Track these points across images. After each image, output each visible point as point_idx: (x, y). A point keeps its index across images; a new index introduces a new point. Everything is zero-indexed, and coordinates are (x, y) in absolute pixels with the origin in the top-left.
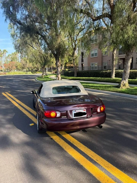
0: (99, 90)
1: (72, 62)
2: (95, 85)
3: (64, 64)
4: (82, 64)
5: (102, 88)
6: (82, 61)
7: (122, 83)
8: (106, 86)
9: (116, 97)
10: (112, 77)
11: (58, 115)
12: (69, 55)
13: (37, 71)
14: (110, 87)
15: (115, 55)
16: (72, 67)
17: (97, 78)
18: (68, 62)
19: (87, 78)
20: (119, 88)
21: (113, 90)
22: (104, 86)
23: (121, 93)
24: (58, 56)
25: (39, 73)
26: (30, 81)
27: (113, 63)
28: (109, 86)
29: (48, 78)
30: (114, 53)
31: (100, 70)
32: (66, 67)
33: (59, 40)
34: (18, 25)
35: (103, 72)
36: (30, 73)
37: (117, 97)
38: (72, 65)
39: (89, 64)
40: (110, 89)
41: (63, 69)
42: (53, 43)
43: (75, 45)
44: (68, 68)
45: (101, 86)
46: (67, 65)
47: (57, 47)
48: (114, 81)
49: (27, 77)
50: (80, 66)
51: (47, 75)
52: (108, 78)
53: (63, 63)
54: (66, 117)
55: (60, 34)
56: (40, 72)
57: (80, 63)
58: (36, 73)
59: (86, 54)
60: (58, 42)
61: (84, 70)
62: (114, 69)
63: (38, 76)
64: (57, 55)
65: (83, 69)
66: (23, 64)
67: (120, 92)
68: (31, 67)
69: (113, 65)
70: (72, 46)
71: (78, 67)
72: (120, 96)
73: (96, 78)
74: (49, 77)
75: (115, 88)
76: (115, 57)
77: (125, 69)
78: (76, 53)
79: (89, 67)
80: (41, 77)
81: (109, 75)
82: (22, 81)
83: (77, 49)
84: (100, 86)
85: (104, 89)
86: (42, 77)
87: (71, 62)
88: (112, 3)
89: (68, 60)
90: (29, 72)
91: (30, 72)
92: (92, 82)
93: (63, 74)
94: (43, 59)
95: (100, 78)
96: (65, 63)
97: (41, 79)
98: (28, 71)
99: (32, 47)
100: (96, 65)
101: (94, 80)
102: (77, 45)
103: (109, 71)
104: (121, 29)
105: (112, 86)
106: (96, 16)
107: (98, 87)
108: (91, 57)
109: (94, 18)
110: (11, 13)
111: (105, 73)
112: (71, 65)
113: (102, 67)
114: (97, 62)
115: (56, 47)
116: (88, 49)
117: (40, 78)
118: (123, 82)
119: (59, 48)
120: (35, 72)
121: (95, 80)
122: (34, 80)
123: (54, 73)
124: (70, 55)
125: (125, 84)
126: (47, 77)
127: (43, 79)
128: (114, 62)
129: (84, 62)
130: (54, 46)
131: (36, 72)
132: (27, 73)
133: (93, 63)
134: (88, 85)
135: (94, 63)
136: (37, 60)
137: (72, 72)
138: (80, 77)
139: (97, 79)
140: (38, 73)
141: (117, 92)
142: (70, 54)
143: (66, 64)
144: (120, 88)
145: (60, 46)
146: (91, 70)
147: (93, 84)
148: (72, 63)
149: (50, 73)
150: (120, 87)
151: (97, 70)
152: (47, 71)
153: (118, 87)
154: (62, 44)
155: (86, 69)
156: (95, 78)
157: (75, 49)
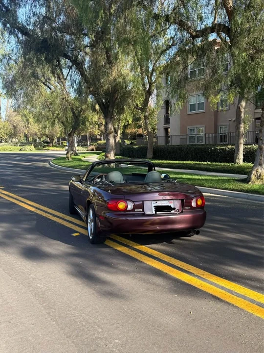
0: (204, 187)
1: (142, 123)
2: (196, 177)
3: (122, 128)
4: (166, 130)
5: (211, 183)
6: (167, 120)
7: (254, 172)
8: (219, 179)
9: (238, 201)
10: (237, 161)
11: (130, 206)
12: (135, 108)
13: (47, 142)
14: (228, 181)
15: (242, 110)
16: (140, 136)
17: (201, 163)
18: (130, 122)
19: (177, 162)
20: (248, 183)
21: (233, 187)
22: (216, 180)
23: (251, 193)
24: (110, 109)
25: (55, 148)
26: (38, 168)
27: (238, 128)
28: (226, 180)
29: (81, 160)
30: (242, 105)
31: (210, 145)
32: (124, 136)
33: (114, 74)
34: (20, 35)
35: (216, 149)
36: (30, 150)
37: (241, 201)
38: (140, 131)
39: (183, 128)
40: (227, 185)
41: (118, 139)
42: (99, 80)
43: (150, 84)
44: (130, 139)
45: (210, 179)
46: (128, 131)
47: (108, 88)
48: (240, 170)
49: (26, 158)
50: (161, 133)
51: (77, 155)
52: (227, 164)
53: (118, 125)
54: (141, 210)
55: (116, 58)
56: (57, 147)
57: (162, 125)
58: (47, 148)
59: (176, 107)
60: (111, 78)
61: (170, 144)
62: (242, 141)
63: (53, 157)
64: (108, 107)
65: (167, 141)
66: (14, 126)
67: (248, 191)
68: (36, 134)
69: (239, 132)
70: (144, 85)
71: (156, 137)
72: (248, 199)
73: (198, 162)
74: (83, 159)
75: (239, 183)
76: (242, 115)
77: (260, 142)
78: (152, 102)
79: (182, 137)
80: (64, 158)
81: (231, 156)
82: (17, 166)
83: (155, 91)
84: (206, 179)
85: (215, 185)
86: (68, 157)
87: (139, 122)
88: (231, 7)
89: (131, 120)
90: (28, 147)
91: (32, 147)
92: (189, 172)
93: (119, 152)
94: (70, 114)
95: (209, 163)
96: (123, 124)
97: (65, 164)
98: (26, 144)
99: (46, 85)
100: (201, 132)
101: (195, 166)
102: (154, 82)
103: (230, 147)
104: (251, 57)
105: (233, 179)
106: (199, 29)
107: (203, 182)
108: (189, 112)
109: (194, 33)
110: (4, 9)
111: (220, 152)
112: (137, 129)
113: (215, 137)
114: (204, 125)
115: (106, 87)
116: (180, 97)
117: (62, 161)
118: (257, 171)
119: (114, 90)
120: (44, 147)
121: (198, 166)
122: (46, 164)
123: (93, 150)
124: (137, 107)
125: (260, 175)
126: (79, 159)
127: (69, 162)
128: (242, 125)
129: (170, 125)
130: (102, 87)
131: (47, 146)
132: (23, 148)
133: (192, 127)
134: (180, 176)
135: (195, 126)
136: (57, 117)
137: (142, 148)
138: (162, 160)
139: (202, 166)
140: (52, 148)
141: (242, 191)
142: (137, 105)
143: (125, 127)
144: (250, 183)
145: (116, 85)
146: (188, 143)
147: (191, 174)
148: (140, 127)
149: (84, 150)
150: (249, 181)
151: (204, 143)
152: (76, 144)
153: (246, 181)
154: (120, 83)
155: (175, 142)
156: (196, 162)
157: (149, 93)
